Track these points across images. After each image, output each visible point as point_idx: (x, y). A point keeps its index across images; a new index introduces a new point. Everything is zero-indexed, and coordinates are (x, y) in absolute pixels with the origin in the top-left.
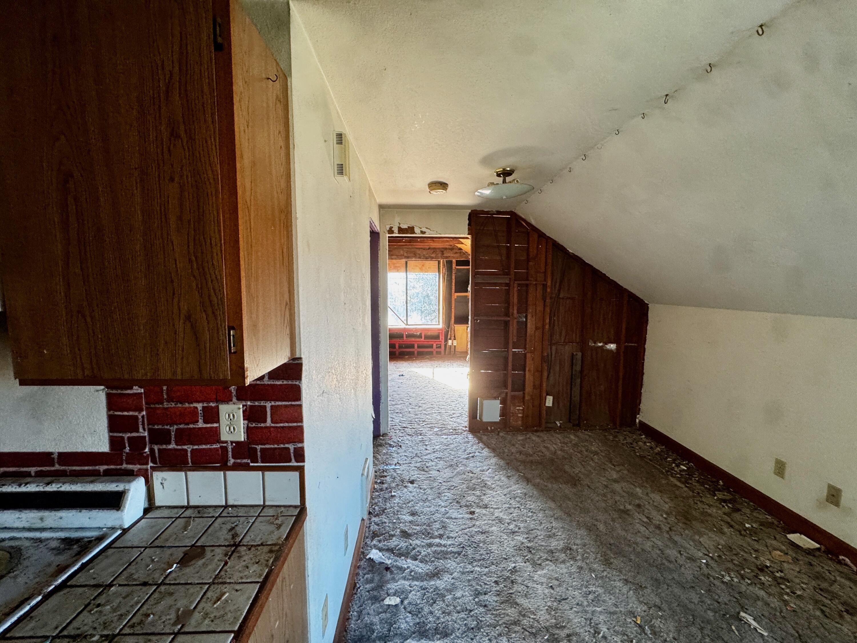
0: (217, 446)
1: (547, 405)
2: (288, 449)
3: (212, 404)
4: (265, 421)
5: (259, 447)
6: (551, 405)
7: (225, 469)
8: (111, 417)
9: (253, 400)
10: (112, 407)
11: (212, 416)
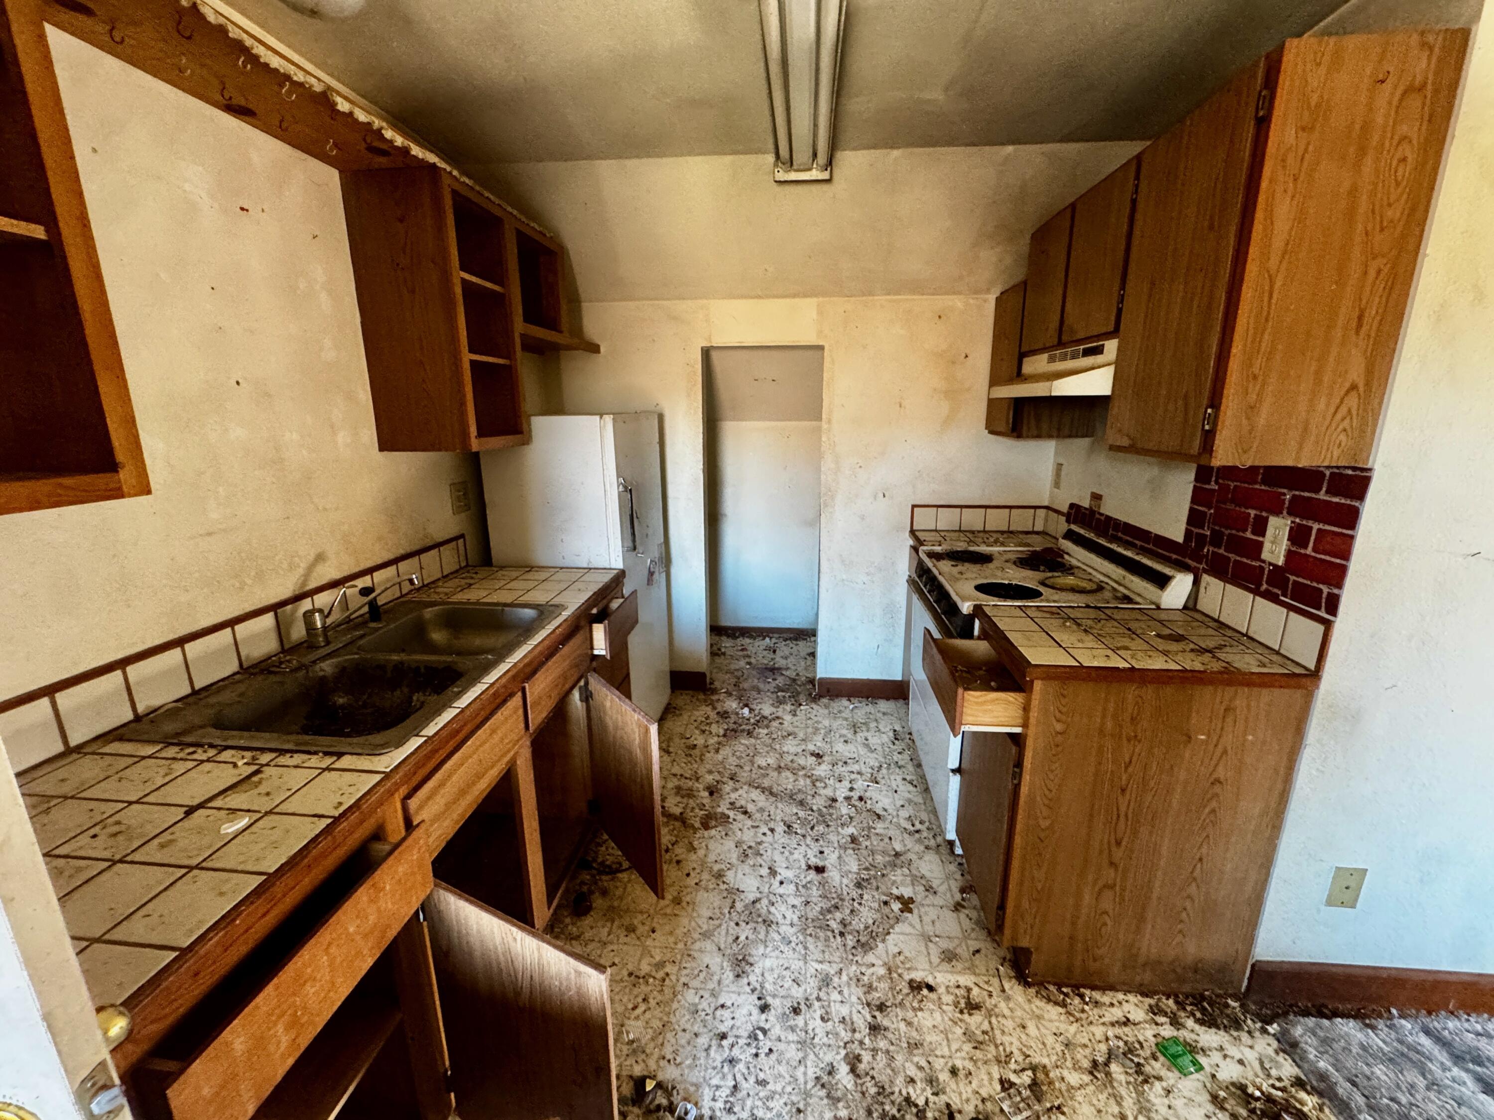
0: (1257, 564)
2: (1321, 591)
3: (1264, 514)
4: (1306, 547)
5: (1292, 578)
7: (1256, 592)
8: (1191, 510)
9: (1302, 517)
10: (1194, 500)
11: (1261, 528)
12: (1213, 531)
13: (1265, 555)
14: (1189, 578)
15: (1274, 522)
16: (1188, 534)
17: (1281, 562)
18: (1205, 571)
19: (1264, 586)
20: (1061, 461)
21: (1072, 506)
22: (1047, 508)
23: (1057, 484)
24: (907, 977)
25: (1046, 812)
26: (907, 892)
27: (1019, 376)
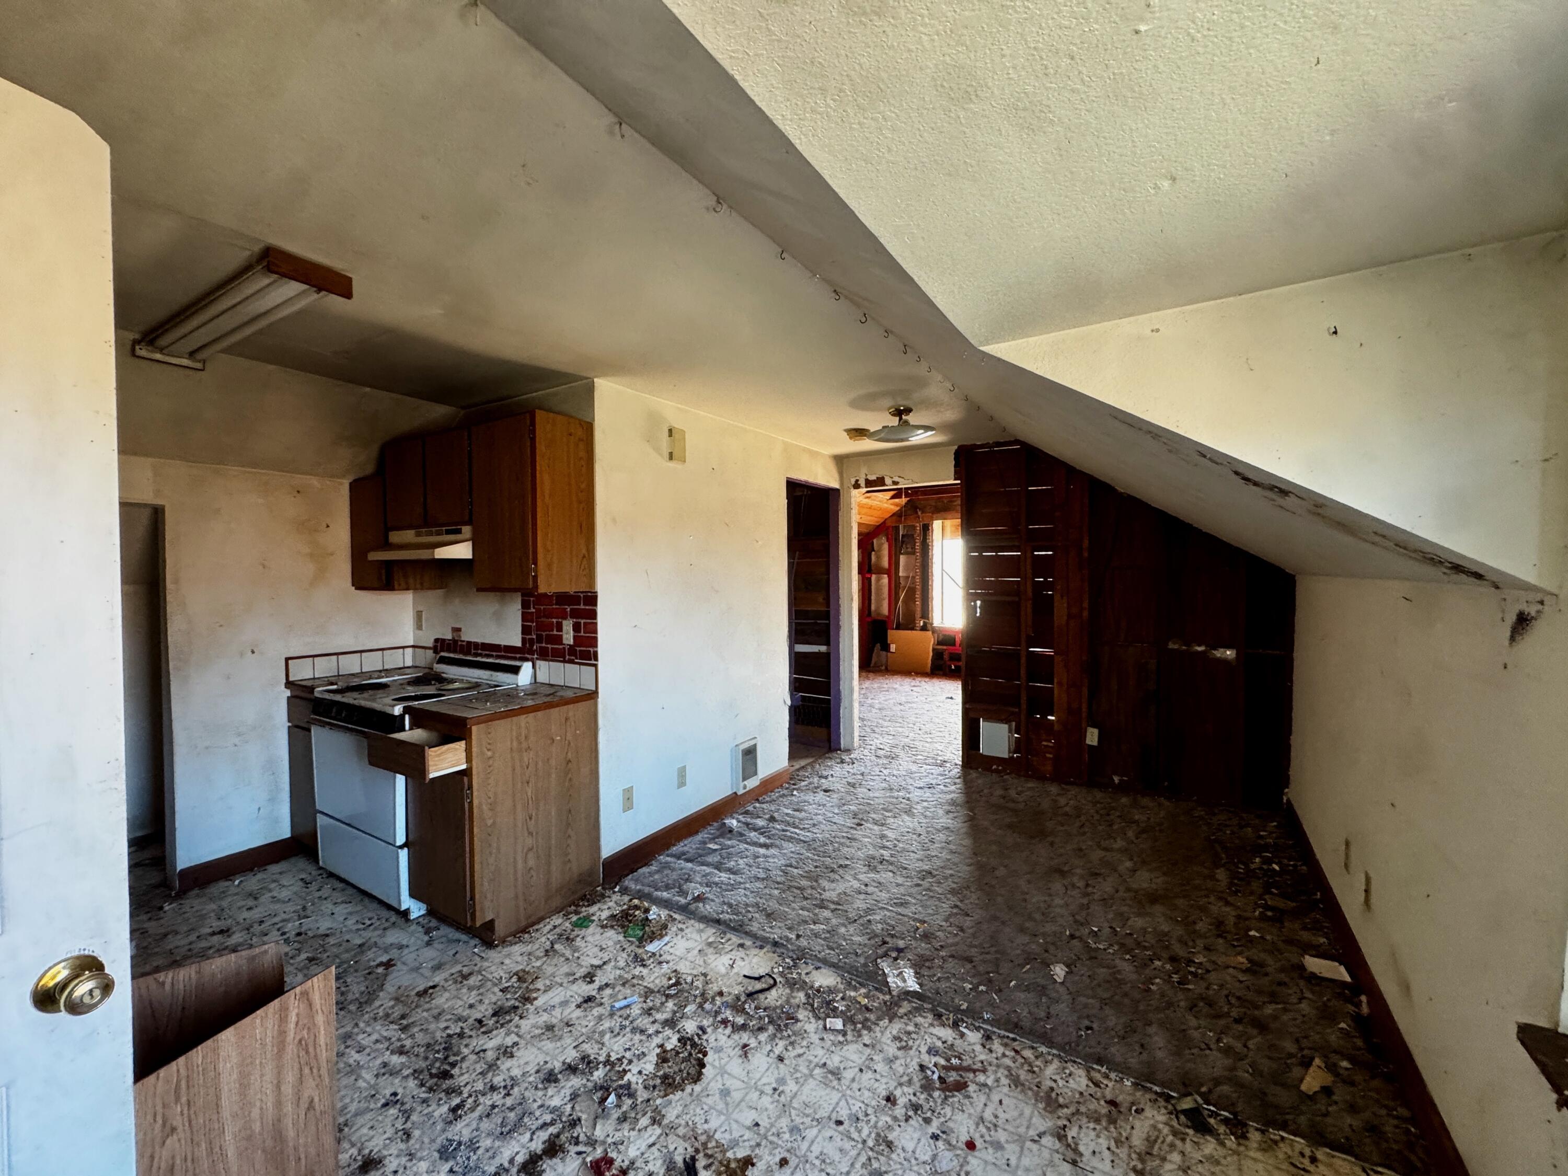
0: (561, 647)
1: (1088, 742)
2: (591, 651)
3: (560, 620)
4: (581, 632)
5: (578, 649)
6: (1095, 743)
7: (564, 661)
8: (523, 626)
9: (576, 618)
10: (523, 620)
11: (560, 628)
12: (537, 635)
13: (565, 642)
14: (530, 664)
15: (565, 623)
16: (524, 640)
17: (572, 642)
18: (537, 659)
19: (567, 657)
20: (420, 609)
21: (436, 640)
22: (413, 646)
23: (419, 626)
24: (413, 993)
25: (490, 814)
26: (384, 959)
27: (387, 545)
